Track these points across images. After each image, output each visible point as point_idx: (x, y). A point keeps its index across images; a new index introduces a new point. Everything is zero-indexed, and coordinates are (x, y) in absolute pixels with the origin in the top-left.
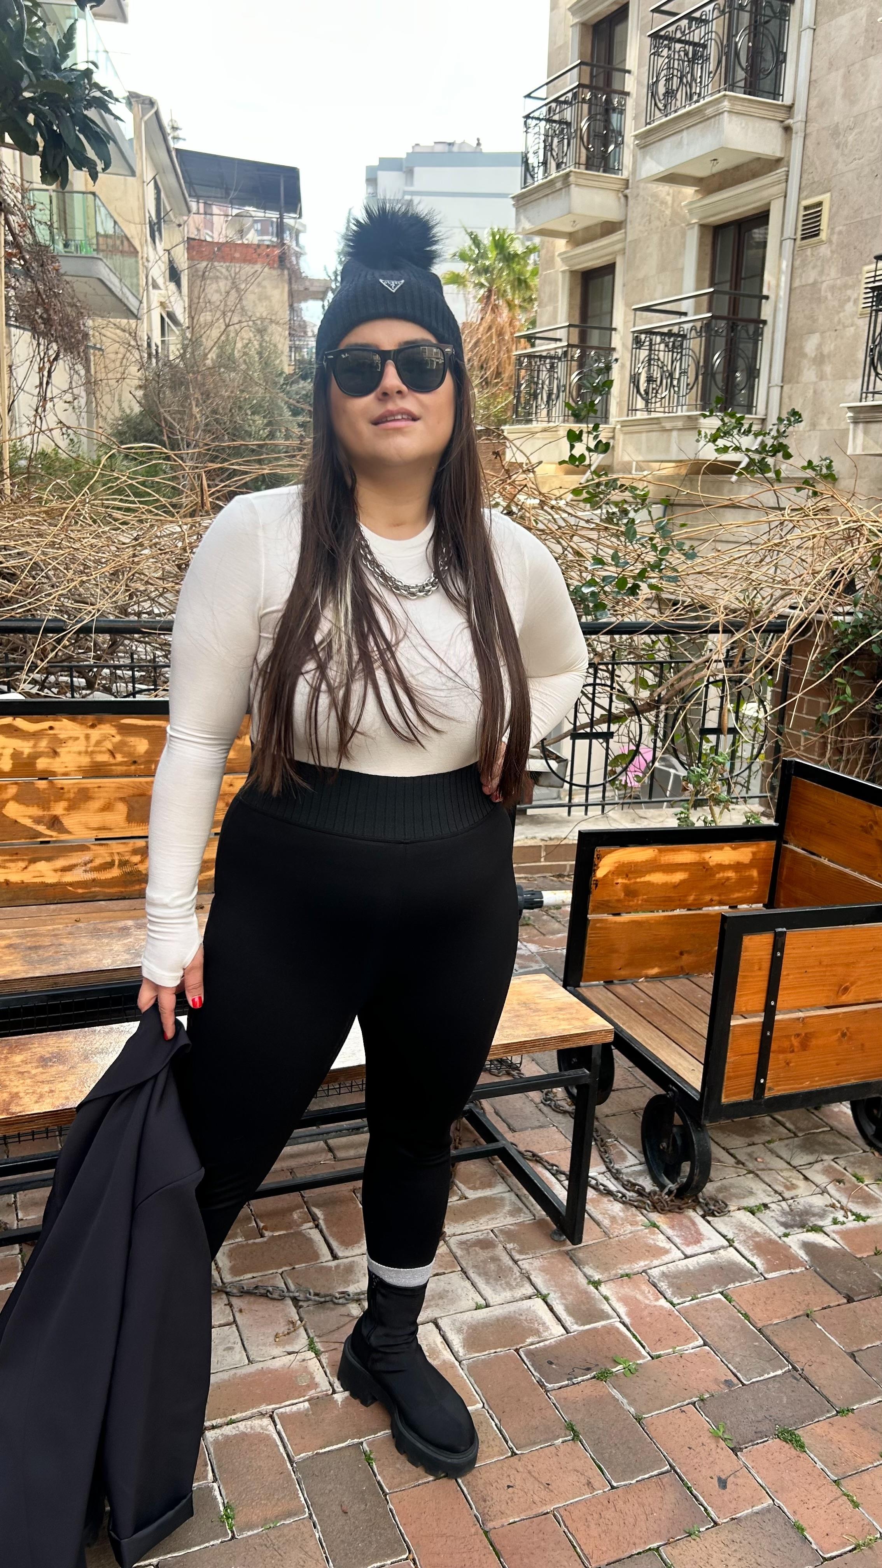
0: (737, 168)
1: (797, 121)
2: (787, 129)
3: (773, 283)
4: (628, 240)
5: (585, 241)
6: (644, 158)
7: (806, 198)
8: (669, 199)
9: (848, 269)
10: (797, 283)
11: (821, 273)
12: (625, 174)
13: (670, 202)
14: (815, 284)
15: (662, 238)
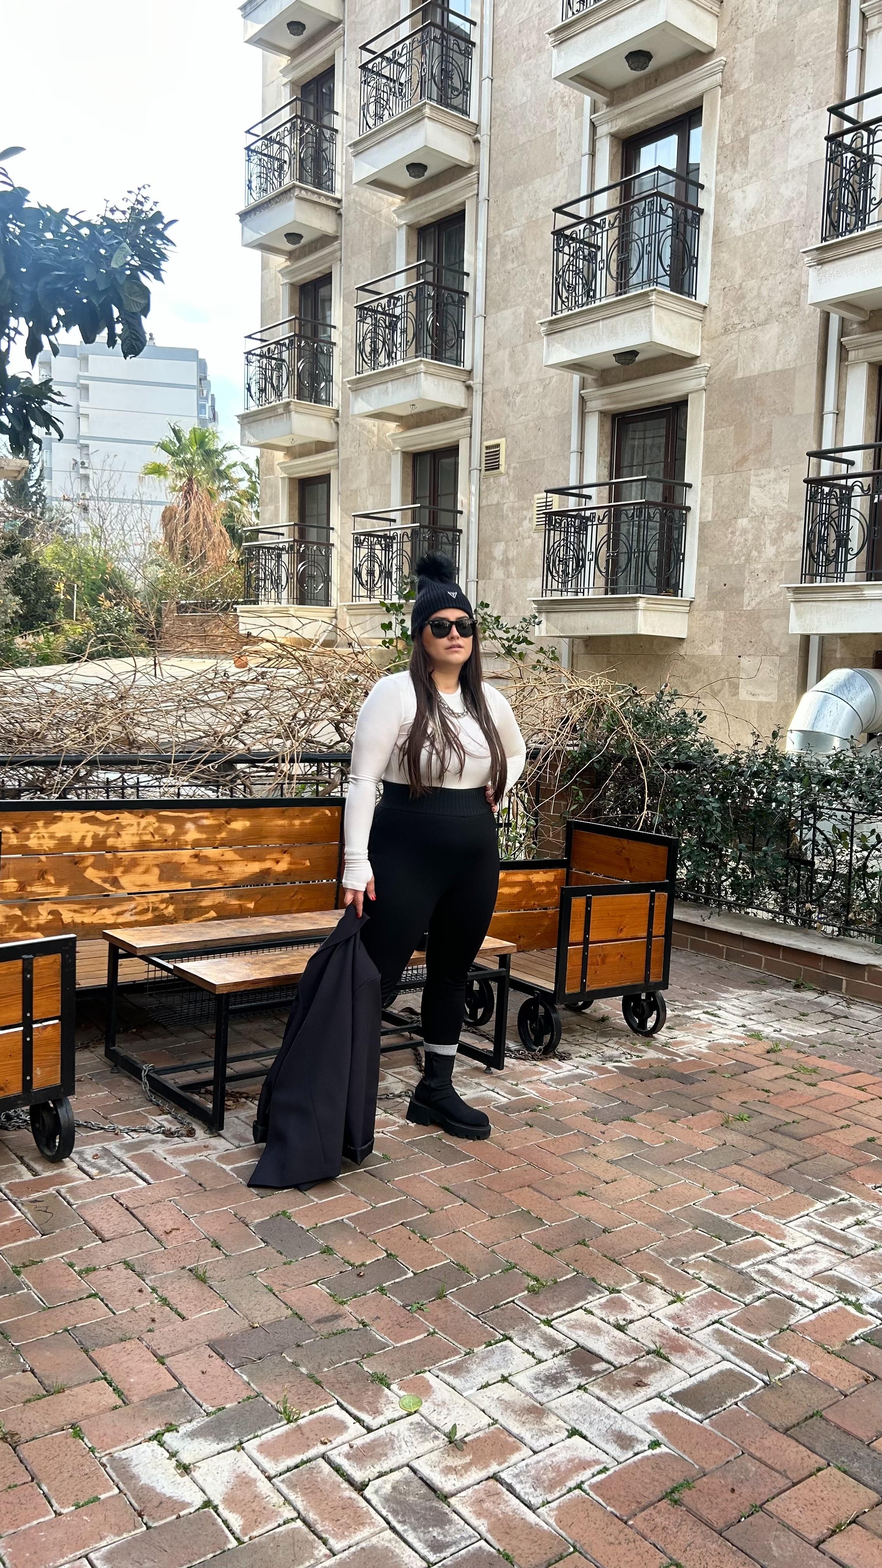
0: (430, 412)
1: (476, 382)
2: (469, 388)
3: (465, 501)
4: (341, 457)
5: (302, 455)
6: (356, 398)
7: (487, 440)
8: (375, 430)
9: (523, 496)
10: (484, 503)
11: (503, 496)
12: (335, 406)
13: (376, 432)
14: (498, 504)
15: (370, 460)
